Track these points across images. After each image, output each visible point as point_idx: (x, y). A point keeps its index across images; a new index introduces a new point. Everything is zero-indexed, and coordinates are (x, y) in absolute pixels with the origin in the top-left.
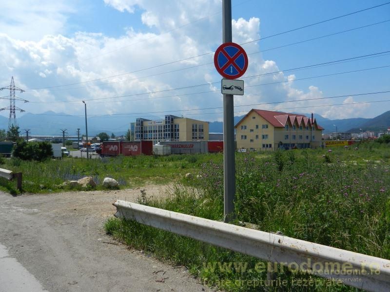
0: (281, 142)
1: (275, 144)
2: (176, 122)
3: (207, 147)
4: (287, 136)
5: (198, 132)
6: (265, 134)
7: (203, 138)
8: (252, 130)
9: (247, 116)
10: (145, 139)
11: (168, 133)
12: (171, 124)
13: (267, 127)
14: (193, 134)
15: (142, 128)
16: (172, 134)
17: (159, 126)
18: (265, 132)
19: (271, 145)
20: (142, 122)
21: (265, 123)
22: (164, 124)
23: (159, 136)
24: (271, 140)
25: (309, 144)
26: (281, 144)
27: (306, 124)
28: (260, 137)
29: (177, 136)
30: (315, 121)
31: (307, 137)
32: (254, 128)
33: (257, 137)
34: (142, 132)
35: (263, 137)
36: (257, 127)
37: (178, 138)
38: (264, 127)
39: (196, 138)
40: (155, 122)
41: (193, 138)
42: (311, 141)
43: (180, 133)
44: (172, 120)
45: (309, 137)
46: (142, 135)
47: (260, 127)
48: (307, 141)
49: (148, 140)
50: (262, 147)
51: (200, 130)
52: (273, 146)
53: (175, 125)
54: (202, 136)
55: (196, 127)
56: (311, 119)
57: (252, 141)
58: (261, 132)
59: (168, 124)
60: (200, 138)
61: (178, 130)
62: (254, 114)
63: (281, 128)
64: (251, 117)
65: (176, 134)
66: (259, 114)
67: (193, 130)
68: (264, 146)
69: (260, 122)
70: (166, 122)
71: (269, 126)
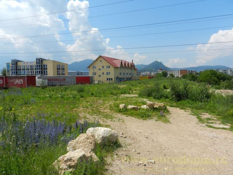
0: (118, 77)
1: (114, 78)
2: (45, 63)
3: (75, 81)
4: (121, 73)
5: (61, 70)
6: (108, 71)
7: (64, 74)
8: (100, 69)
9: (97, 60)
10: (19, 75)
11: (38, 70)
12: (41, 65)
13: (110, 67)
14: (58, 72)
15: (16, 67)
16: (42, 72)
17: (31, 66)
18: (108, 70)
19: (112, 79)
20: (16, 63)
21: (109, 65)
22: (36, 64)
23: (31, 73)
24: (112, 76)
25: (131, 78)
26: (118, 78)
27: (130, 66)
28: (105, 73)
29: (46, 73)
30: (134, 64)
31: (130, 74)
32: (101, 68)
33: (103, 73)
34: (17, 70)
35: (107, 74)
36: (103, 67)
37: (47, 74)
38: (107, 67)
39: (60, 74)
40: (27, 63)
41: (58, 74)
42: (132, 76)
43: (48, 70)
44: (42, 61)
45: (131, 74)
46: (17, 72)
47: (105, 67)
48: (130, 76)
49: (22, 75)
50: (106, 80)
51: (62, 69)
52: (113, 79)
53: (44, 65)
54: (64, 73)
55: (60, 67)
56: (132, 63)
57: (100, 76)
58: (105, 70)
59: (38, 64)
60: (62, 74)
61: (47, 69)
62: (101, 59)
63: (117, 68)
64: (99, 61)
65: (44, 71)
66: (105, 59)
67: (58, 69)
68: (107, 79)
69: (105, 64)
70: (37, 63)
71: (111, 67)
